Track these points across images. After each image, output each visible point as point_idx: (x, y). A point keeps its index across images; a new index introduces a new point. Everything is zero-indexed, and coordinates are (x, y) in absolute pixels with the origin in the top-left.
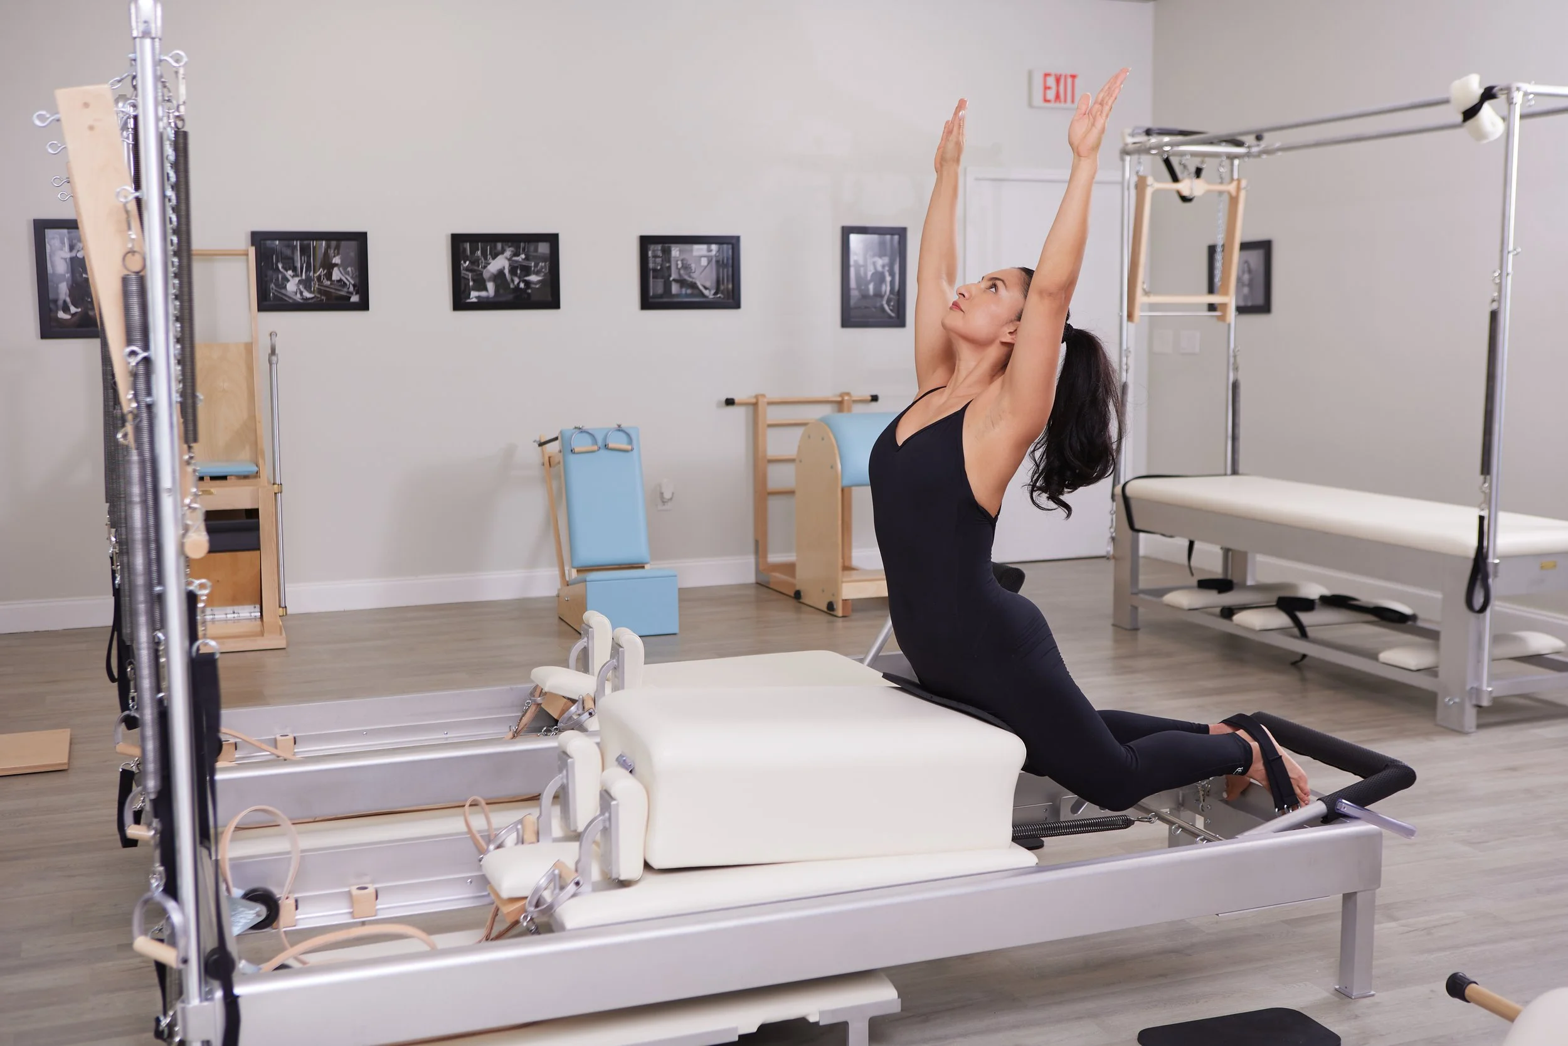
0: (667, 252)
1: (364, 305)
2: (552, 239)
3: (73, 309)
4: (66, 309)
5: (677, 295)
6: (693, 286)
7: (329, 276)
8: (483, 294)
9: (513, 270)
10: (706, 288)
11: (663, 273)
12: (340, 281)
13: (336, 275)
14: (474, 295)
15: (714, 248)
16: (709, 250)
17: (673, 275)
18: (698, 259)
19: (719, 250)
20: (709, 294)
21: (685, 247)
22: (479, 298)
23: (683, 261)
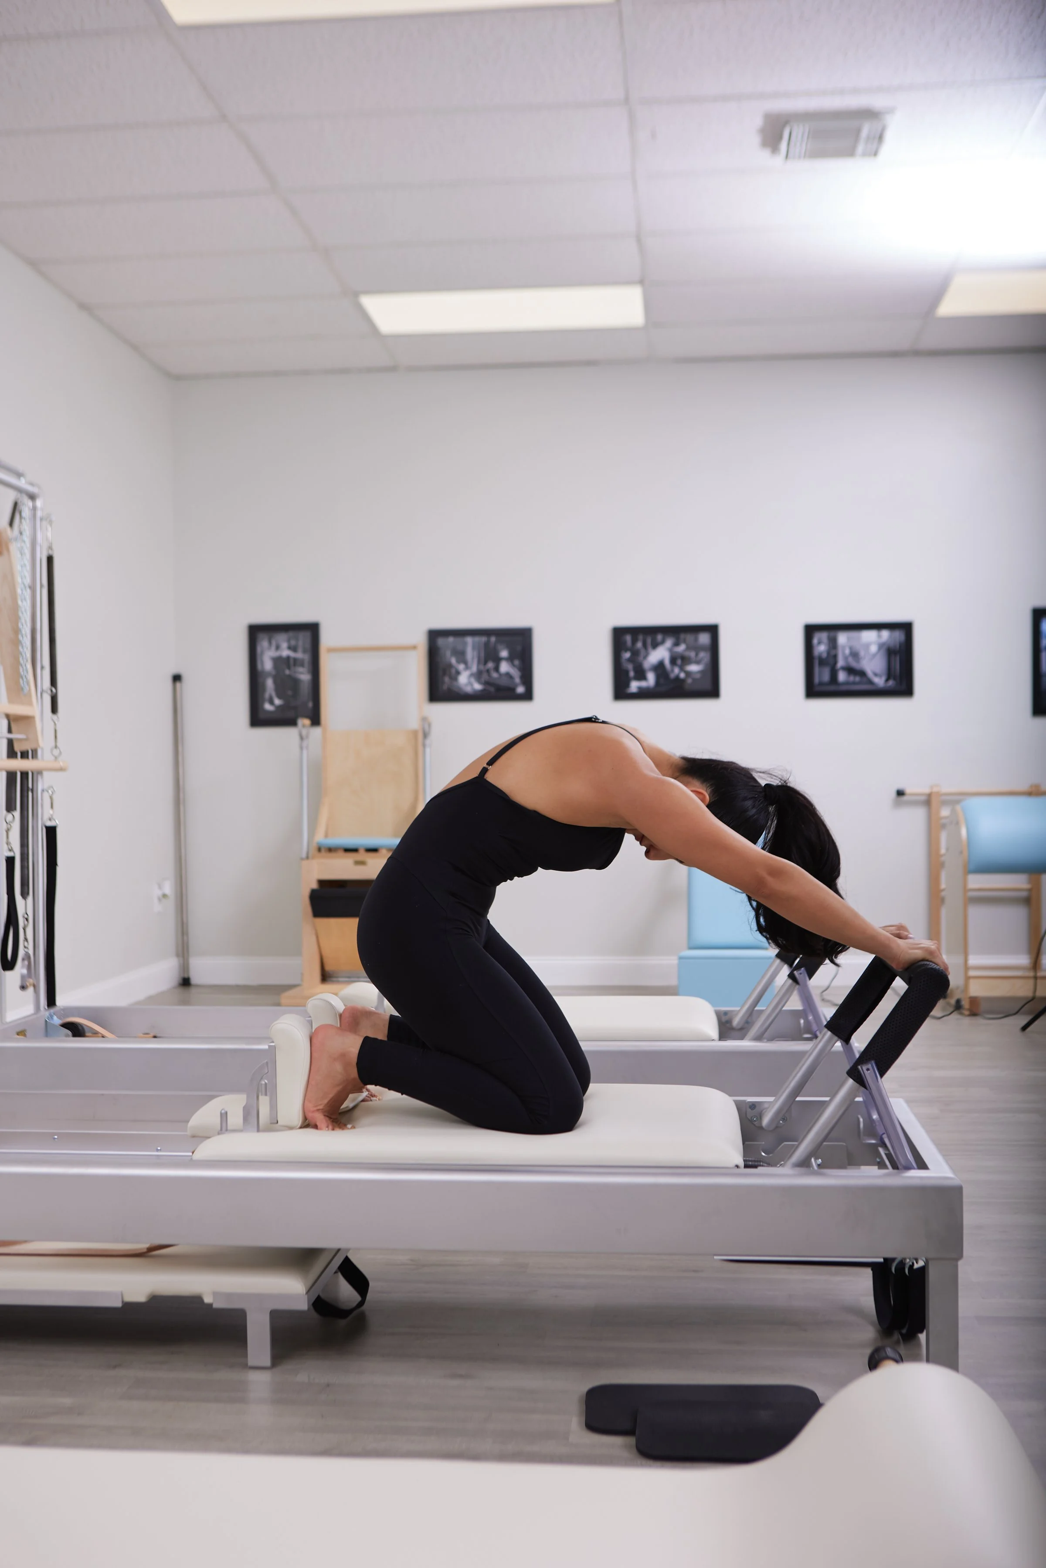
0: (833, 643)
1: (528, 696)
2: (713, 630)
3: (277, 702)
4: (271, 702)
5: (847, 683)
6: (862, 674)
7: (497, 669)
8: (643, 684)
9: (673, 661)
10: (876, 675)
11: (830, 660)
12: (508, 674)
13: (504, 667)
14: (634, 686)
15: (885, 634)
16: (879, 636)
17: (841, 663)
18: (867, 646)
19: (890, 637)
20: (880, 682)
21: (854, 634)
22: (640, 688)
23: (851, 648)
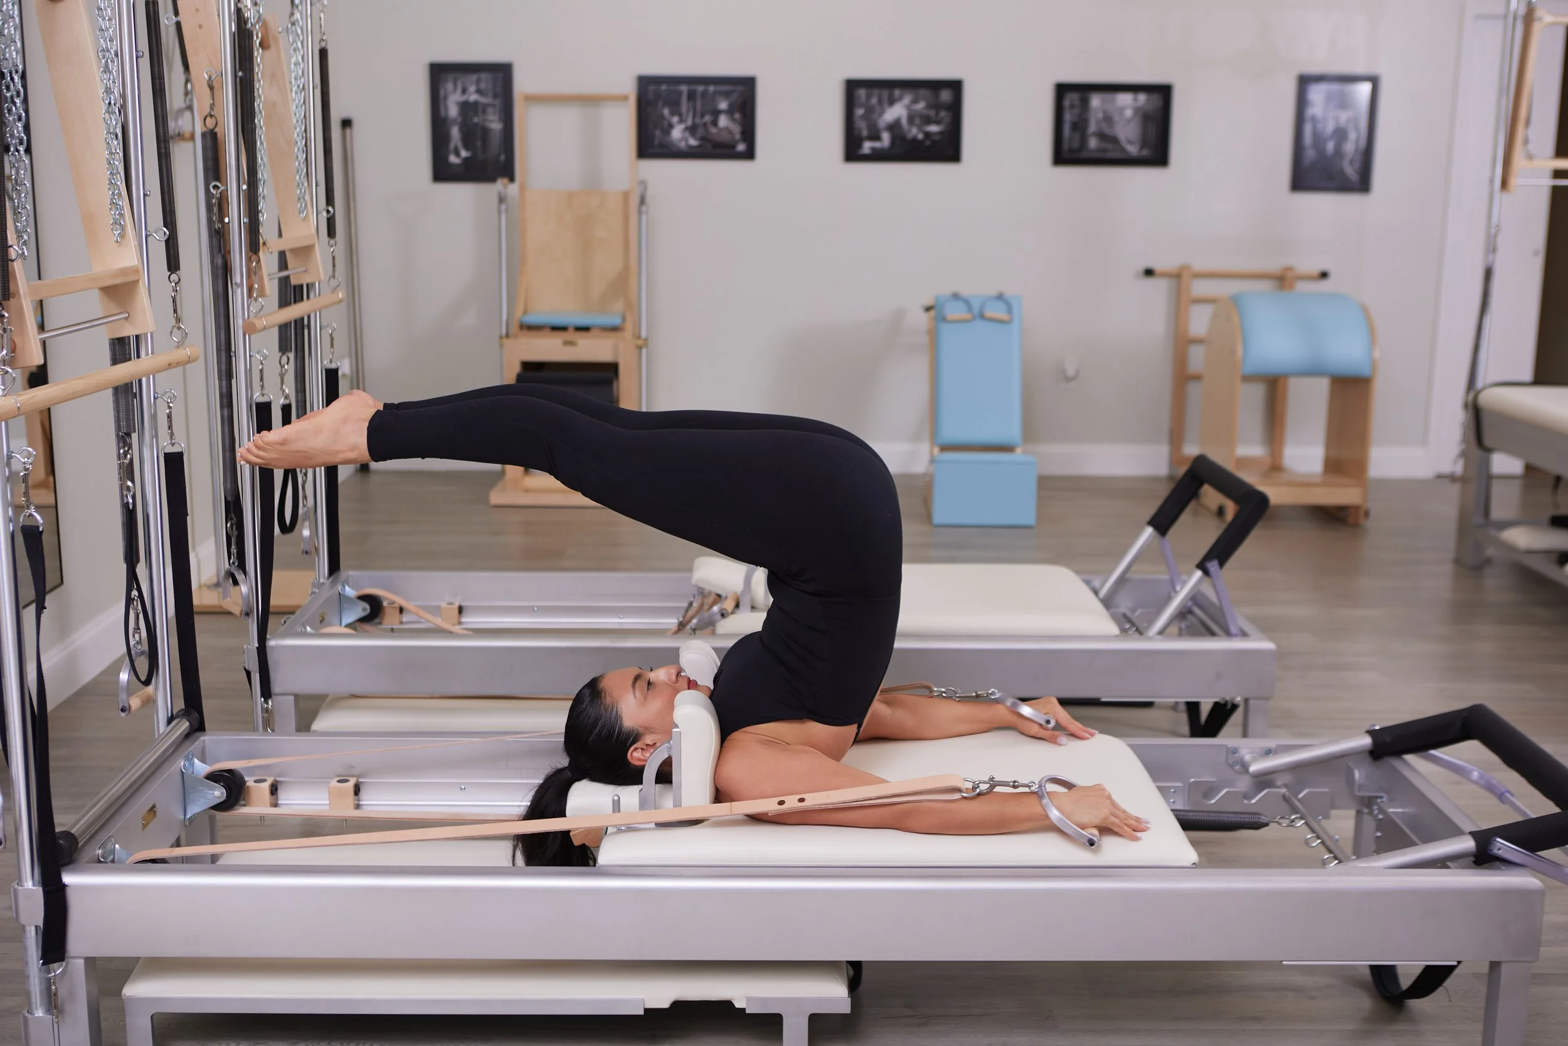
0: (1085, 102)
1: (749, 154)
2: (955, 86)
3: (464, 154)
4: (457, 154)
5: (1097, 150)
6: (1114, 140)
7: (715, 123)
8: (877, 145)
9: (911, 119)
10: (1130, 142)
11: (1080, 126)
12: (727, 128)
13: (723, 121)
14: (867, 147)
15: (1142, 97)
16: (1135, 99)
17: (1092, 127)
18: (1122, 110)
19: (1148, 100)
20: (1133, 150)
21: (1108, 96)
22: (873, 149)
23: (1105, 112)
